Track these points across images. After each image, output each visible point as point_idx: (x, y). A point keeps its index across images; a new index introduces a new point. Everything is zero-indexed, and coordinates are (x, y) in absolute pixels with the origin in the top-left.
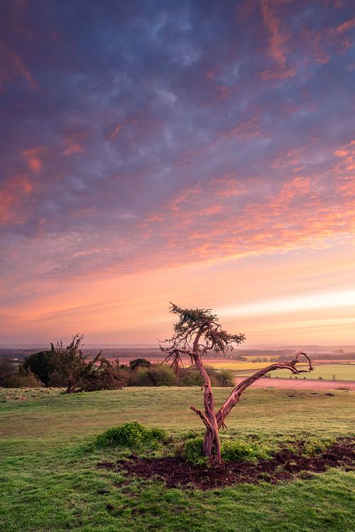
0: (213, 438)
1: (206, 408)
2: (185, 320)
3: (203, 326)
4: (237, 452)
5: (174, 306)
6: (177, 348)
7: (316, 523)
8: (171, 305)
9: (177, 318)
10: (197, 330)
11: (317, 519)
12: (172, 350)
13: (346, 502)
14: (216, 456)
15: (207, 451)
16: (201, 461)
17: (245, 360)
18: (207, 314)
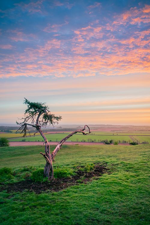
0: (50, 167)
1: (46, 153)
2: (31, 108)
3: (41, 111)
4: (60, 173)
5: (26, 100)
6: (26, 123)
7: (115, 194)
8: (25, 100)
9: (26, 107)
10: (38, 113)
11: (114, 193)
12: (23, 124)
13: (119, 185)
14: (51, 176)
15: (47, 174)
16: (44, 180)
17: (11, 132)
18: (43, 106)
